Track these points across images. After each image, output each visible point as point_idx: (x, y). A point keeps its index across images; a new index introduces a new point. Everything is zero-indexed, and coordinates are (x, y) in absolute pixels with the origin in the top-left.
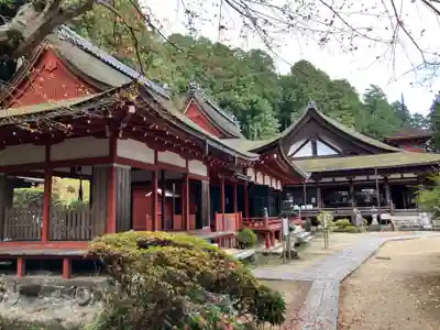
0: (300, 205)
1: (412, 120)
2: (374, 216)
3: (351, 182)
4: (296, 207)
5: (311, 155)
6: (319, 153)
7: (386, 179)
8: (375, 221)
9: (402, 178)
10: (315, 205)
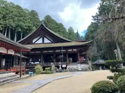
0: (34, 62)
1: (81, 38)
2: (60, 66)
3: (54, 52)
4: (33, 63)
5: (42, 42)
6: (45, 42)
7: (67, 51)
8: (60, 68)
9: (72, 51)
10: (40, 62)
